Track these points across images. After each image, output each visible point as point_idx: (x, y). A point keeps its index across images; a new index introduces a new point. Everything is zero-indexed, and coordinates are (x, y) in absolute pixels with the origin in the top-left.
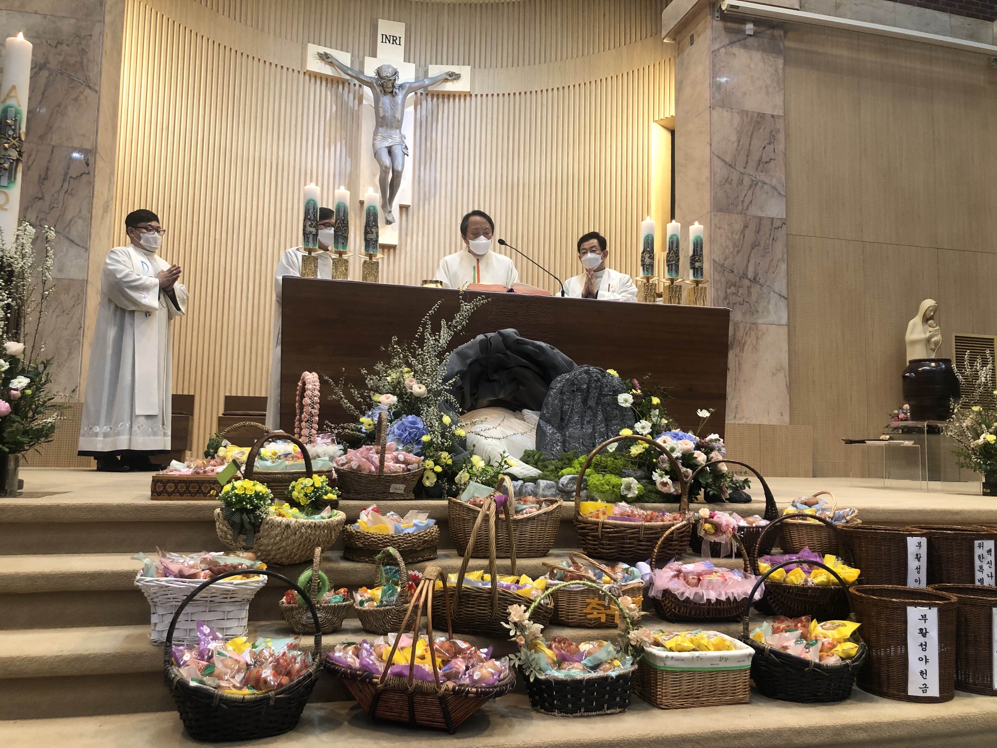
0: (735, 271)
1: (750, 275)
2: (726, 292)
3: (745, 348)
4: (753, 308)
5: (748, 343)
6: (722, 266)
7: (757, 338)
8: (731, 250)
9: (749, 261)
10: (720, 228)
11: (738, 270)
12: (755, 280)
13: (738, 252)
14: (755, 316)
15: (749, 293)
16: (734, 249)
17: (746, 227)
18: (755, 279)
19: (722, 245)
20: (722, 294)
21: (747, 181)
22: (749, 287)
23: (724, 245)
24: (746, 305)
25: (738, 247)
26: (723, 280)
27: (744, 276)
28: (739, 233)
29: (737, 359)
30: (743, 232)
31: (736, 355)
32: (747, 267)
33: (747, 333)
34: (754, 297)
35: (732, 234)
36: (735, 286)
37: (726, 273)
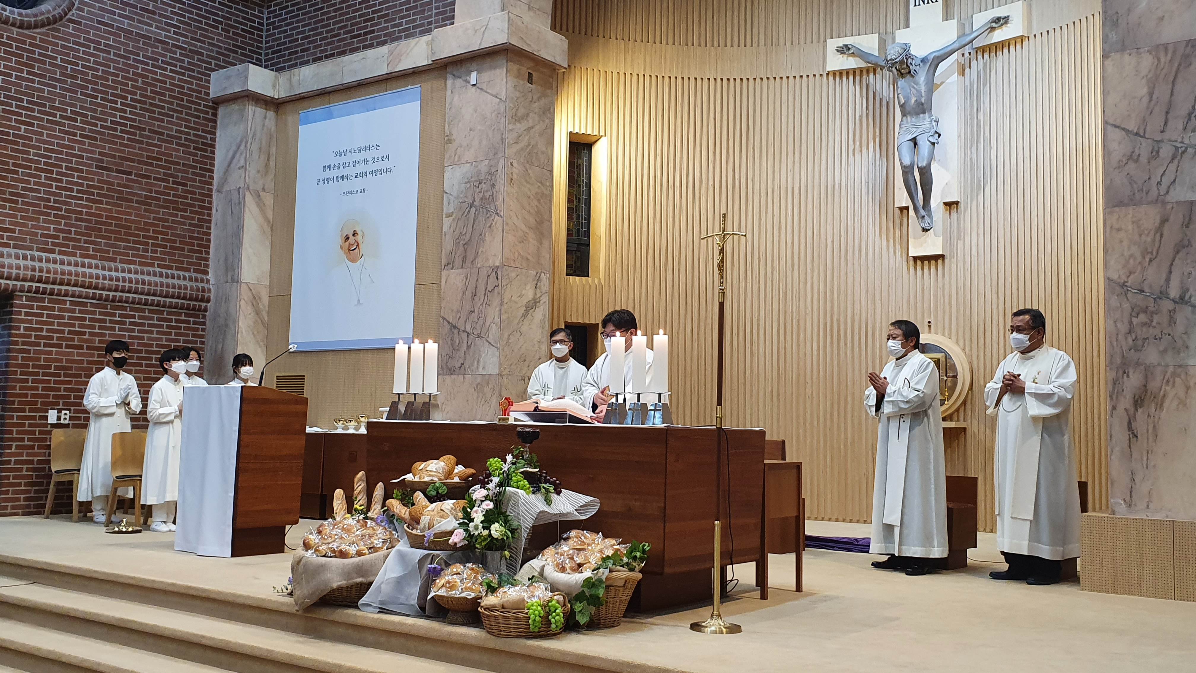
0: (1147, 289)
2: (1131, 323)
3: (1166, 404)
4: (1180, 343)
5: (1171, 395)
6: (1123, 285)
7: (1188, 388)
8: (1139, 259)
9: (1170, 272)
10: (1119, 230)
11: (1151, 287)
12: (1182, 300)
13: (1151, 261)
14: (1182, 355)
15: (1172, 321)
16: (1144, 258)
17: (1164, 221)
18: (1182, 298)
19: (1123, 255)
20: (1123, 328)
21: (1166, 151)
22: (1172, 313)
23: (1126, 254)
24: (1166, 338)
25: (1152, 253)
26: (1126, 306)
27: (1163, 294)
28: (1152, 233)
29: (1151, 421)
30: (1160, 230)
31: (1149, 416)
32: (1168, 280)
33: (1168, 381)
34: (1180, 328)
35: (1140, 235)
36: (1145, 312)
37: (1130, 295)
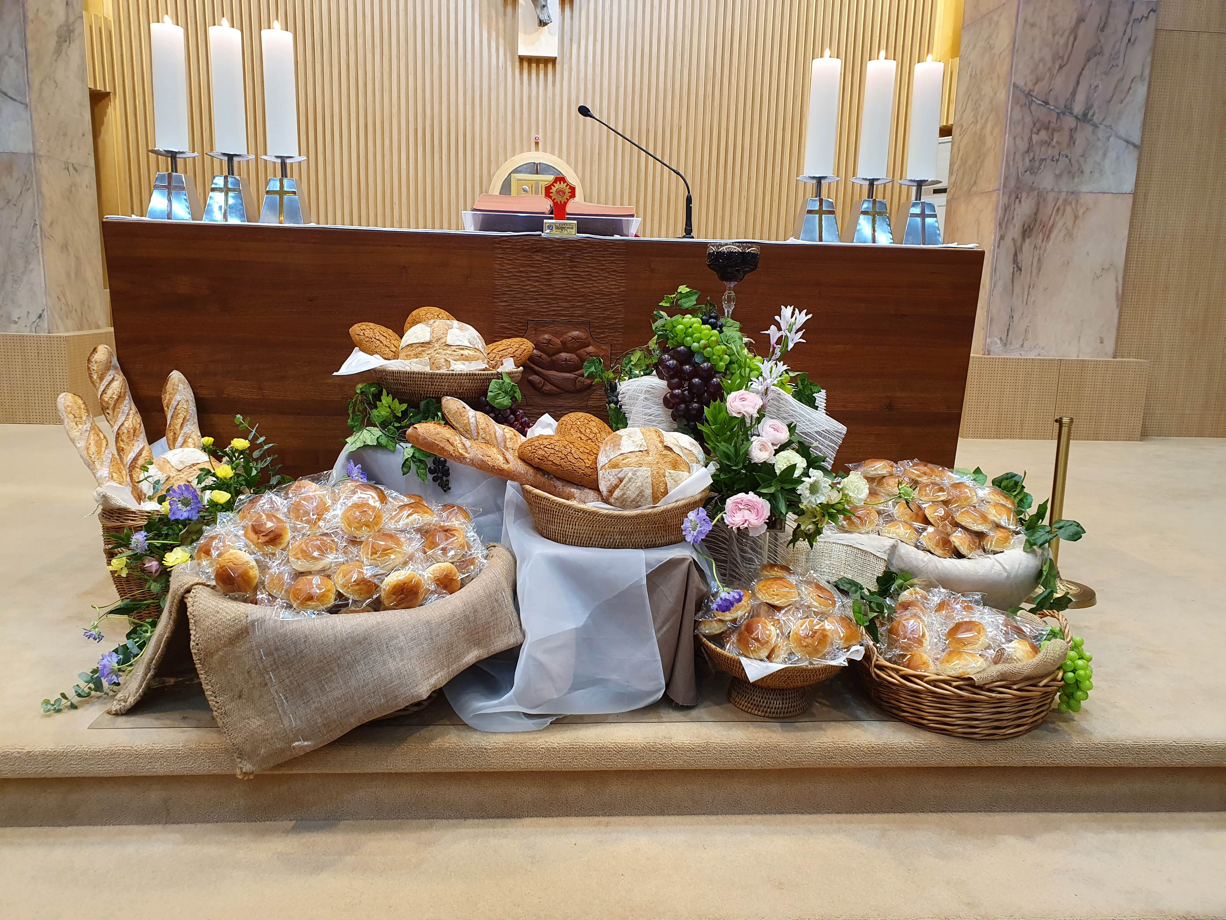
0: (1051, 102)
1: (1078, 108)
2: (1031, 139)
3: (1053, 236)
4: (1076, 166)
5: (1060, 224)
6: (1029, 94)
7: (1076, 217)
8: (1049, 64)
9: (1078, 83)
10: (1033, 25)
11: (1056, 99)
12: (1084, 117)
13: (1061, 67)
14: (1076, 180)
15: (1072, 140)
16: (1054, 62)
17: (1081, 20)
18: (1085, 115)
19: (1032, 57)
20: (1022, 146)
22: (1073, 131)
23: (1037, 57)
24: (1063, 161)
25: (1062, 58)
26: (1028, 120)
27: (1068, 109)
28: (1067, 33)
29: (1037, 253)
30: (1074, 31)
31: (1035, 247)
32: (1074, 93)
33: (1058, 210)
34: (1079, 149)
35: (1054, 35)
36: (1047, 128)
37: (1033, 107)
